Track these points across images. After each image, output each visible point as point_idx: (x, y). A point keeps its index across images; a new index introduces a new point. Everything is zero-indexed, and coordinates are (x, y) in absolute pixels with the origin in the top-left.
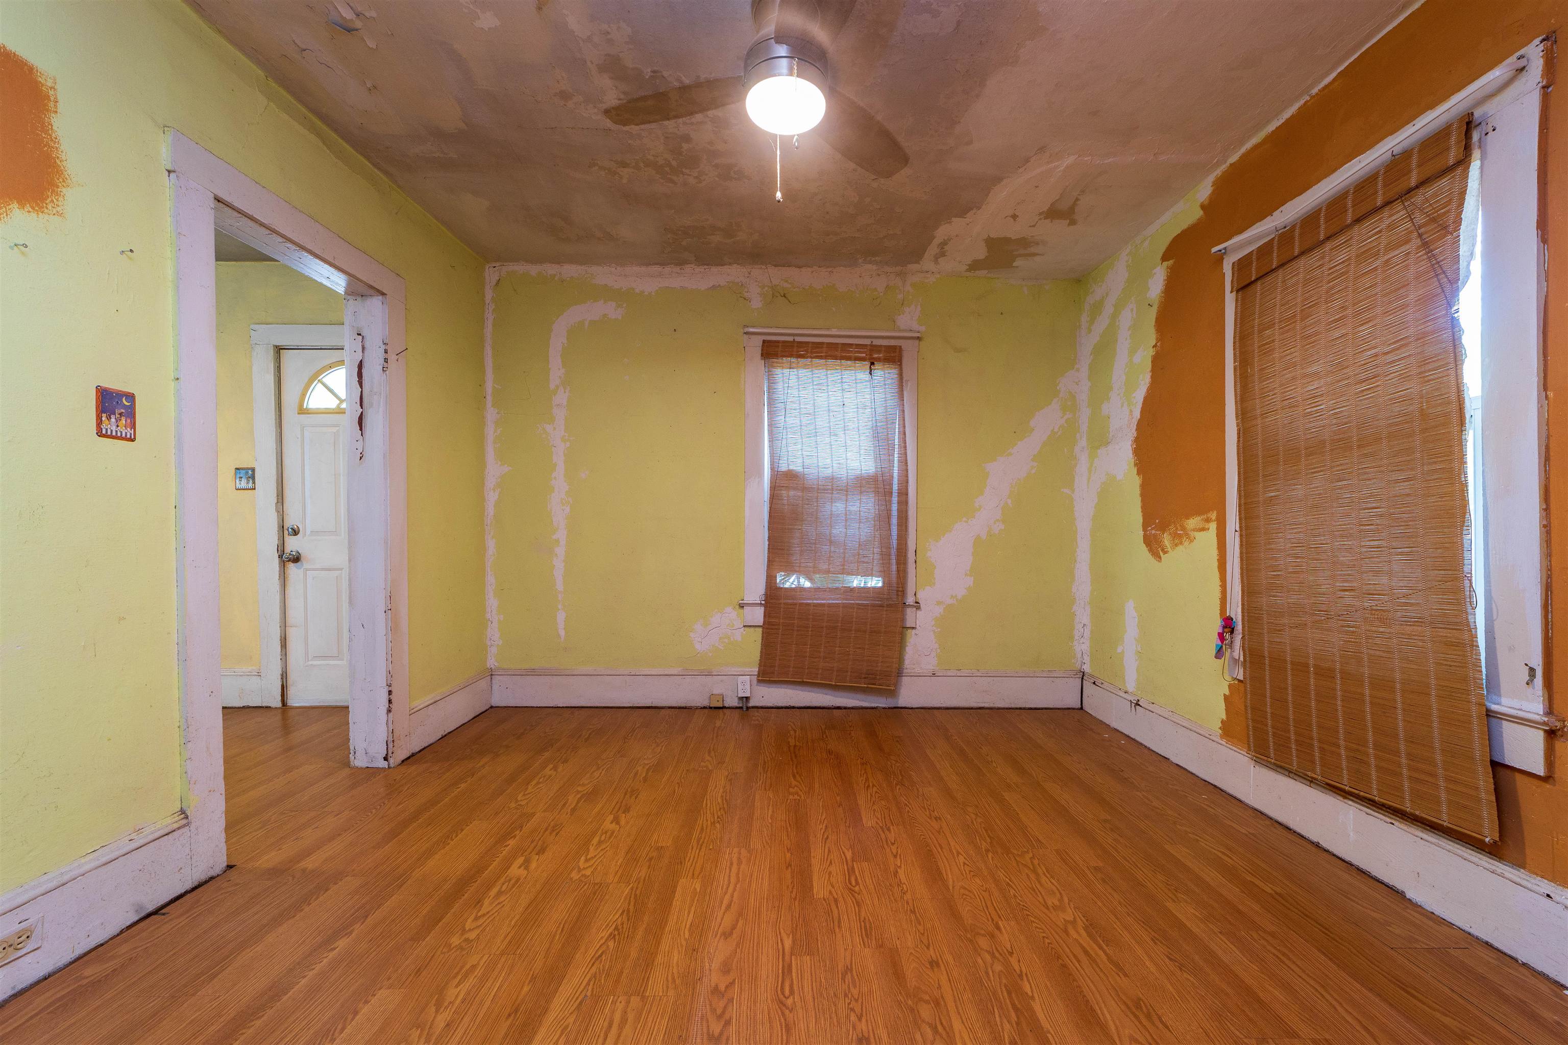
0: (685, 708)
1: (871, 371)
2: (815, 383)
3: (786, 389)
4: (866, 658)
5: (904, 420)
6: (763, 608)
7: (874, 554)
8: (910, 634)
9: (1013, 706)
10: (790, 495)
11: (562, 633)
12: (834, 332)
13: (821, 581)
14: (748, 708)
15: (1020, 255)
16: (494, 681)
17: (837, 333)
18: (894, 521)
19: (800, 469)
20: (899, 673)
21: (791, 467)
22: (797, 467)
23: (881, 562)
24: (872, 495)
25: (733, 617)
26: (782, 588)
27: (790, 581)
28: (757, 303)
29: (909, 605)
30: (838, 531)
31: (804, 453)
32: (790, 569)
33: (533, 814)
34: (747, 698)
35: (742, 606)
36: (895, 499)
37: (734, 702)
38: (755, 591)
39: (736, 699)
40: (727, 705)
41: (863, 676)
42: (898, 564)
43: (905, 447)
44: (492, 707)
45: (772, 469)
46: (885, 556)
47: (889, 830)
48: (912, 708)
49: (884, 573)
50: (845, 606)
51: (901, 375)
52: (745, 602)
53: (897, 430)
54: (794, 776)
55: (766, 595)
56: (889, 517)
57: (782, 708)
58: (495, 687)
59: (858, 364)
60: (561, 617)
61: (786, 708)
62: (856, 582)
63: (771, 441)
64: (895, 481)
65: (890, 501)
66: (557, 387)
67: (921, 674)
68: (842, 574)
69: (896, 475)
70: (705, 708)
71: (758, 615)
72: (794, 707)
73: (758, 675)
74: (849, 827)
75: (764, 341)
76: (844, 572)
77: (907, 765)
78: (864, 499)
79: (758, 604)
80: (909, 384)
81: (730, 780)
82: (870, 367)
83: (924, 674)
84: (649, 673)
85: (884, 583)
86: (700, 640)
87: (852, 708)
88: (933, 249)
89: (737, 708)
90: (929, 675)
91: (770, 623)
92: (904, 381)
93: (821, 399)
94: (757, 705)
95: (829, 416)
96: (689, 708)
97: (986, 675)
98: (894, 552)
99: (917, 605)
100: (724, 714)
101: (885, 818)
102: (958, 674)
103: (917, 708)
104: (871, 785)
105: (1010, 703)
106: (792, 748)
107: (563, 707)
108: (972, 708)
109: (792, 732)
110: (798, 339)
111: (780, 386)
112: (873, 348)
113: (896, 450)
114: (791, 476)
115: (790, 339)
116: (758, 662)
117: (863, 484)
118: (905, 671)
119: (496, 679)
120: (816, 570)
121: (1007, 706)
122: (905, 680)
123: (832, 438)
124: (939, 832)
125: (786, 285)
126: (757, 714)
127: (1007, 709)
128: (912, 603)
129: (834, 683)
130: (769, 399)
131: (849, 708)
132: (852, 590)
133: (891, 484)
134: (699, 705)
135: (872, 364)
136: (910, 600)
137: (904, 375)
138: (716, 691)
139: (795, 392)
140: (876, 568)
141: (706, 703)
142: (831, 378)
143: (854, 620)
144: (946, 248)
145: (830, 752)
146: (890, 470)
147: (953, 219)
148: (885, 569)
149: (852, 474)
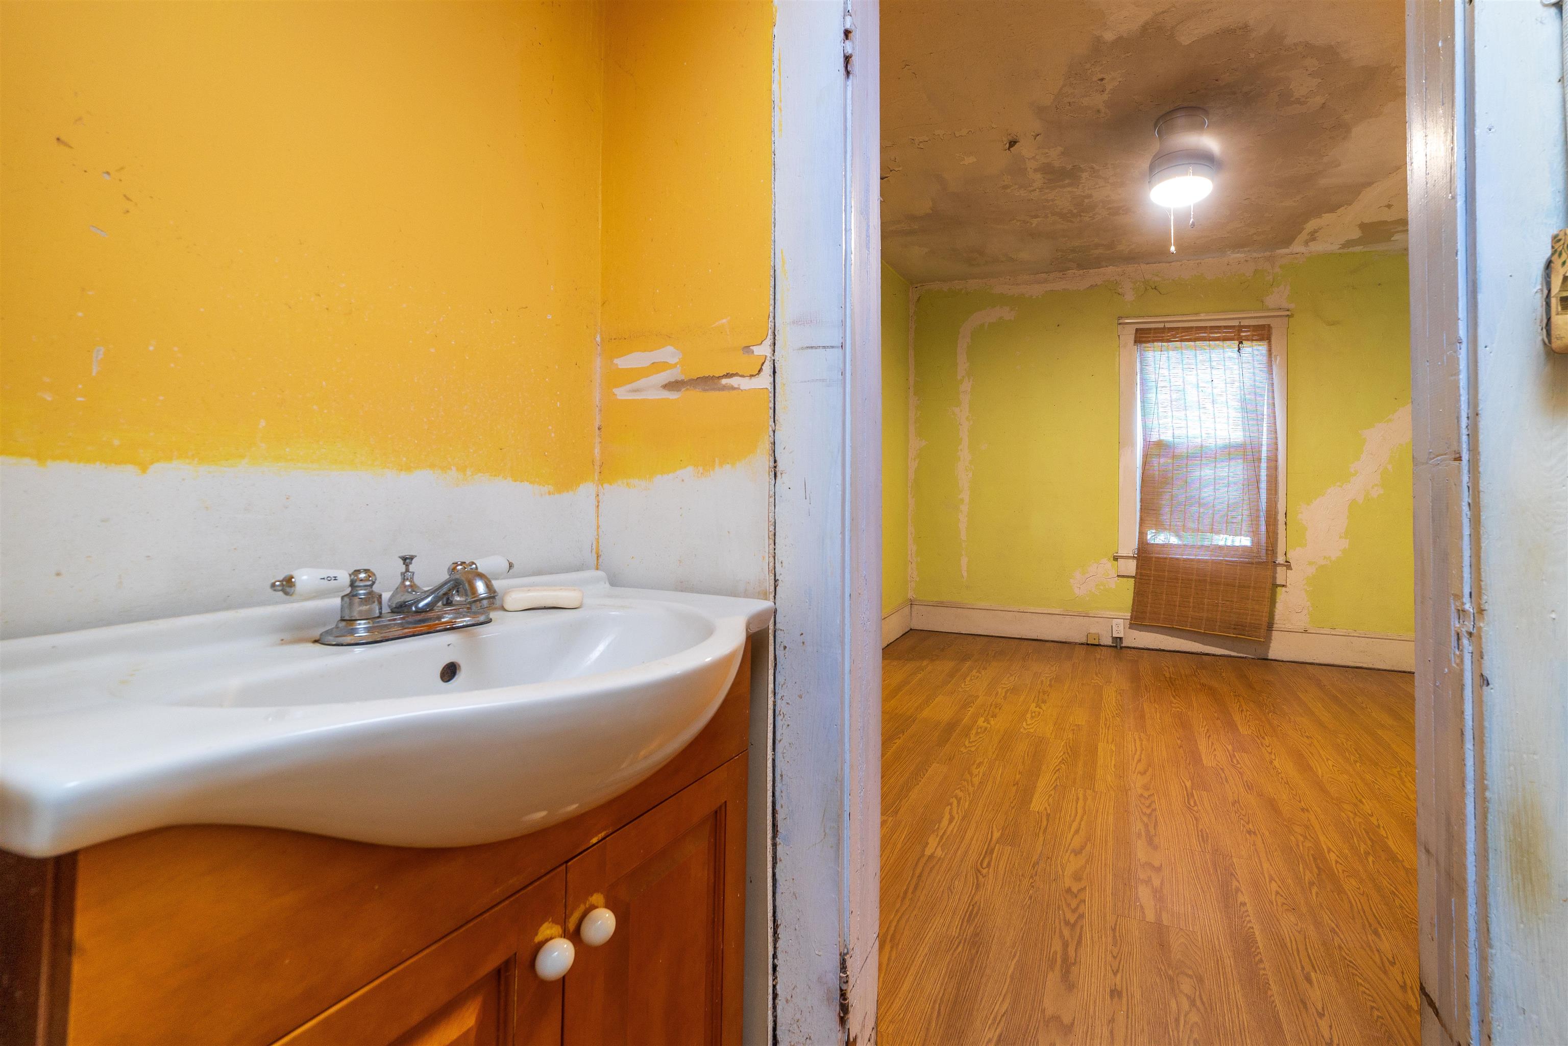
0: (1065, 643)
1: (1239, 349)
2: (1184, 362)
3: (1157, 369)
4: (1234, 610)
5: (1273, 392)
6: (1135, 561)
7: (1243, 515)
8: (1281, 593)
9: (1396, 669)
10: (1160, 463)
11: (965, 574)
12: (1202, 316)
13: (1189, 539)
14: (1121, 648)
15: (1398, 232)
16: (913, 610)
17: (1206, 318)
18: (1263, 485)
19: (1171, 439)
20: (1270, 627)
21: (1162, 438)
22: (1167, 437)
23: (1250, 523)
24: (1240, 461)
25: (1109, 568)
26: (1153, 544)
27: (1158, 538)
28: (1130, 296)
29: (1280, 565)
30: (1207, 493)
31: (1174, 425)
32: (1160, 526)
33: (978, 697)
34: (1121, 638)
35: (1116, 559)
36: (1264, 465)
37: (1109, 642)
38: (1129, 546)
39: (1110, 640)
40: (1102, 644)
41: (1233, 626)
42: (1267, 525)
43: (1275, 417)
44: (911, 629)
45: (1145, 440)
46: (1254, 518)
47: (1263, 738)
48: (1283, 661)
49: (1254, 533)
50: (1214, 562)
51: (1270, 351)
52: (1120, 555)
53: (1266, 401)
54: (1174, 697)
55: (1139, 549)
56: (1258, 482)
57: (1153, 650)
58: (914, 614)
59: (1228, 343)
60: (964, 561)
61: (1156, 650)
62: (1222, 540)
63: (1144, 415)
64: (1264, 449)
65: (1259, 467)
66: (963, 377)
67: (1292, 630)
68: (1212, 532)
69: (1265, 442)
70: (1082, 644)
71: (1131, 567)
72: (1164, 650)
73: (1131, 619)
74: (1228, 732)
75: (1137, 330)
76: (1212, 531)
77: (1278, 700)
78: (1233, 463)
79: (1131, 557)
80: (1278, 358)
81: (1120, 693)
82: (1239, 345)
83: (1295, 630)
84: (1034, 611)
85: (1253, 542)
86: (1079, 586)
87: (1220, 656)
88: (1304, 236)
89: (1111, 646)
90: (1300, 631)
91: (1141, 574)
92: (1273, 356)
93: (1191, 378)
94: (1130, 646)
95: (1198, 391)
96: (1070, 643)
97: (1364, 635)
98: (1263, 514)
99: (1288, 565)
100: (1102, 650)
101: (1259, 731)
102: (1332, 633)
103: (1288, 662)
104: (1245, 710)
105: (1393, 666)
106: (1168, 679)
107: (965, 634)
108: (1348, 667)
109: (1166, 668)
110: (1168, 325)
111: (1150, 369)
112: (1240, 328)
113: (1265, 420)
114: (1160, 444)
115: (1161, 325)
116: (1131, 607)
117: (1230, 452)
118: (1275, 626)
119: (915, 607)
120: (1185, 528)
121: (1388, 668)
122: (1275, 635)
123: (1202, 411)
124: (1310, 745)
125: (1156, 279)
126: (1130, 652)
127: (1389, 671)
128: (1282, 562)
129: (1202, 631)
130: (1142, 379)
131: (1218, 656)
132: (1220, 548)
133: (1260, 452)
134: (1077, 641)
135: (1241, 343)
136: (1280, 559)
137: (1273, 351)
138: (1093, 631)
139: (1165, 372)
140: (1245, 528)
141: (1084, 640)
142: (1200, 357)
143: (1223, 574)
144: (1316, 235)
145: (1203, 685)
146: (1259, 438)
147: (1323, 215)
148: (1254, 529)
149: (1220, 443)
